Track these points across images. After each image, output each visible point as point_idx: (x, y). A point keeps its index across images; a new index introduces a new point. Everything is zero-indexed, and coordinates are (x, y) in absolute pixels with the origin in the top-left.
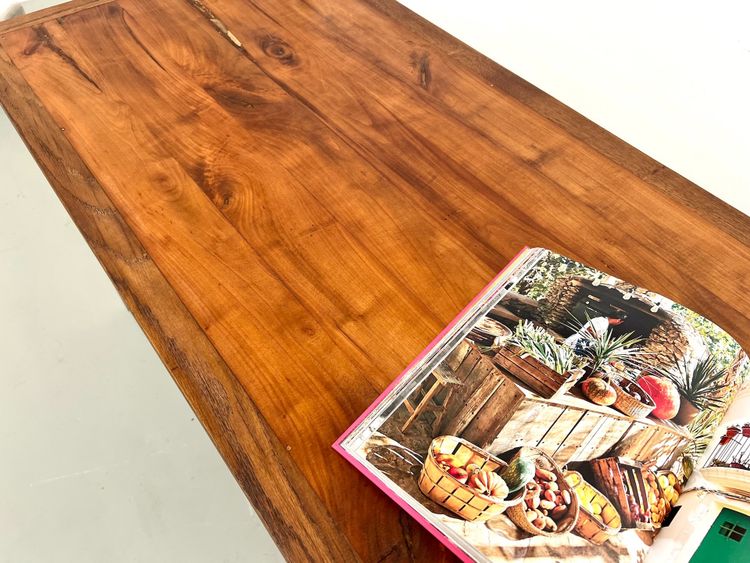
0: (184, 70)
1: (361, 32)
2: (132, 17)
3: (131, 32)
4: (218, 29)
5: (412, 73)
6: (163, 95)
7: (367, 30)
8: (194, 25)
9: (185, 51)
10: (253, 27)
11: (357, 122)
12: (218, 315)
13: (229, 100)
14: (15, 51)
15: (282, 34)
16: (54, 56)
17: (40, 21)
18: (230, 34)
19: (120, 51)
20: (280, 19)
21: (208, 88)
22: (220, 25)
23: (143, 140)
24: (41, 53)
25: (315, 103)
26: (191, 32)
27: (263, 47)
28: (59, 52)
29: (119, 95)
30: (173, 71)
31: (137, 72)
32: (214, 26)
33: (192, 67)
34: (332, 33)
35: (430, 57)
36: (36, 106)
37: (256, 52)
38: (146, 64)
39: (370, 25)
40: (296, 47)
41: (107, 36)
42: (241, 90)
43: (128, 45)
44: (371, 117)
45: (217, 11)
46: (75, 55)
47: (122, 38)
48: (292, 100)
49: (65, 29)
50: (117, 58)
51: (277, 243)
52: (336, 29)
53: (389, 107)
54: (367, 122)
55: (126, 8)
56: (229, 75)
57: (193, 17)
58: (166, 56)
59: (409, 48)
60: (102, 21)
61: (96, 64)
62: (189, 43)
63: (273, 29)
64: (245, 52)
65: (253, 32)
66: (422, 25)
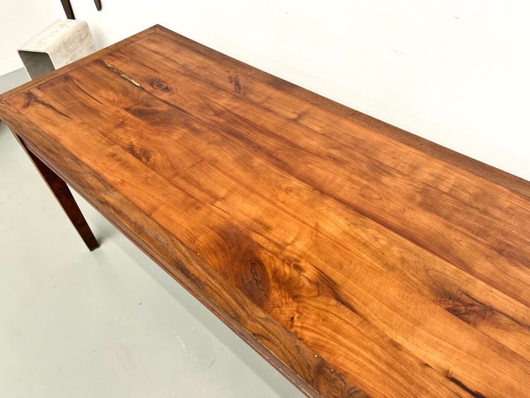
0: (112, 102)
1: (202, 70)
2: (78, 80)
3: (79, 88)
4: (126, 80)
5: (231, 87)
6: (105, 116)
7: (205, 68)
8: (113, 79)
9: (111, 93)
10: (144, 75)
11: (206, 114)
12: (155, 209)
13: (139, 113)
14: (18, 107)
15: (160, 76)
16: (41, 106)
17: (27, 89)
18: (133, 81)
19: (76, 98)
20: (157, 69)
21: (127, 110)
22: (126, 77)
23: (99, 139)
24: (33, 105)
25: (183, 108)
26: (112, 83)
27: (152, 85)
28: (43, 103)
29: (82, 120)
30: (107, 104)
31: (89, 107)
32: (123, 78)
33: (116, 100)
34: (187, 73)
35: (239, 77)
36: (38, 131)
37: (148, 88)
38: (92, 103)
39: (205, 65)
40: (169, 82)
41: (67, 91)
42: (145, 108)
43: (79, 94)
44: (213, 110)
45: (124, 71)
46: (53, 104)
47: (75, 91)
48: (172, 108)
49: (43, 91)
50: (75, 102)
51: (177, 174)
52: (188, 70)
53: (221, 104)
54: (212, 113)
55: (73, 76)
56: (137, 102)
57: (111, 75)
58: (101, 97)
59: (228, 75)
60: (62, 84)
61: (65, 106)
62: (112, 89)
63: (155, 75)
64: (143, 89)
65: (145, 78)
66: (233, 62)
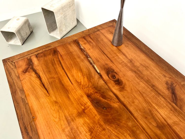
0: (79, 84)
1: (144, 69)
2: (61, 56)
3: (61, 63)
4: (91, 64)
6: (72, 98)
7: (147, 67)
8: (82, 61)
9: (80, 74)
10: (103, 63)
11: (150, 123)
13: (96, 103)
14: (20, 70)
15: (114, 67)
16: (33, 74)
17: (30, 55)
18: (95, 66)
19: (56, 73)
20: (112, 59)
21: (89, 96)
22: (91, 61)
23: (64, 126)
24: (29, 72)
25: (131, 109)
26: (82, 64)
27: (108, 74)
28: (36, 73)
29: (56, 98)
30: (75, 85)
31: (63, 85)
32: (89, 61)
33: (82, 83)
34: (133, 68)
35: (174, 85)
36: (25, 102)
37: (105, 77)
38: (65, 80)
39: (147, 65)
40: (120, 75)
41: (53, 65)
42: (102, 99)
43: (59, 69)
44: (155, 120)
45: (90, 54)
46: (41, 74)
47: (57, 66)
48: (122, 106)
49: (38, 60)
50: (56, 76)
52: (134, 66)
53: (162, 114)
54: (154, 124)
55: (59, 51)
56: (97, 89)
57: (82, 57)
58: (73, 76)
59: (164, 79)
60: (50, 57)
61: (48, 79)
62: (81, 70)
63: (111, 65)
64: (101, 76)
65: (104, 66)
66: (167, 66)
